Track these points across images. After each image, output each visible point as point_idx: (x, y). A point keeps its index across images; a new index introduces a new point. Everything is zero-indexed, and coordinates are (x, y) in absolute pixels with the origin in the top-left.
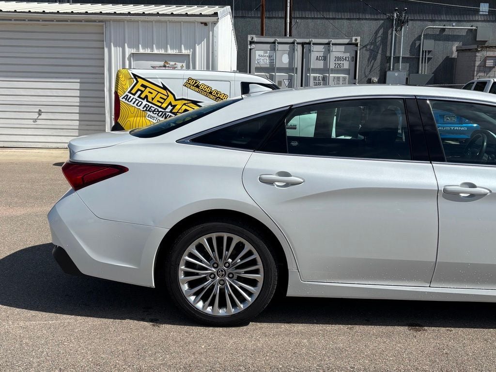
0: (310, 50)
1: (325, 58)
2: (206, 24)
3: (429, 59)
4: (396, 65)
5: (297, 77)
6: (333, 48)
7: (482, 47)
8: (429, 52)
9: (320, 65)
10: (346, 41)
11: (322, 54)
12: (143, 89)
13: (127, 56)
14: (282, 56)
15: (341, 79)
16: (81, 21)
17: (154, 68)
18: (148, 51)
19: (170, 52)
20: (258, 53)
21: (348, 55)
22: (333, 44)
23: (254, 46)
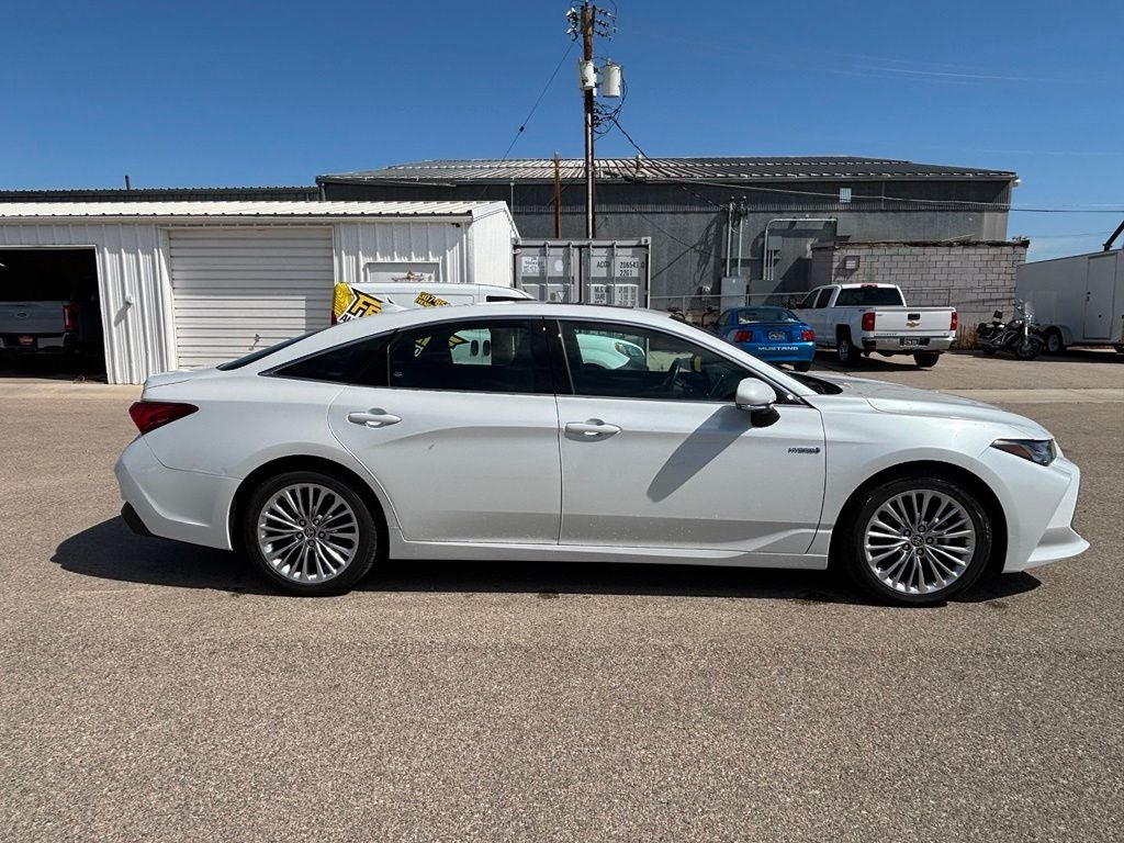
0: (589, 255)
1: (608, 265)
2: (458, 225)
3: (776, 261)
4: (734, 269)
5: (574, 288)
6: (619, 252)
7: (840, 244)
8: (776, 252)
9: (603, 272)
10: (635, 243)
11: (604, 259)
12: (365, 307)
13: (362, 266)
14: (555, 263)
15: (630, 290)
16: (303, 224)
17: (396, 280)
18: (388, 260)
19: (414, 260)
20: (524, 259)
21: (637, 260)
22: (617, 247)
23: (519, 250)
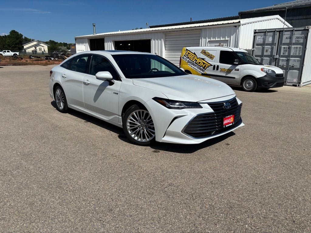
0: (283, 34)
1: (291, 38)
2: (236, 26)
5: (275, 47)
6: (296, 33)
9: (288, 41)
10: (303, 28)
11: (289, 36)
12: (188, 54)
13: (207, 42)
14: (269, 38)
15: (298, 48)
16: (194, 30)
17: (215, 46)
18: (214, 40)
19: (222, 39)
20: (258, 37)
21: (303, 35)
22: (295, 31)
23: (256, 34)
